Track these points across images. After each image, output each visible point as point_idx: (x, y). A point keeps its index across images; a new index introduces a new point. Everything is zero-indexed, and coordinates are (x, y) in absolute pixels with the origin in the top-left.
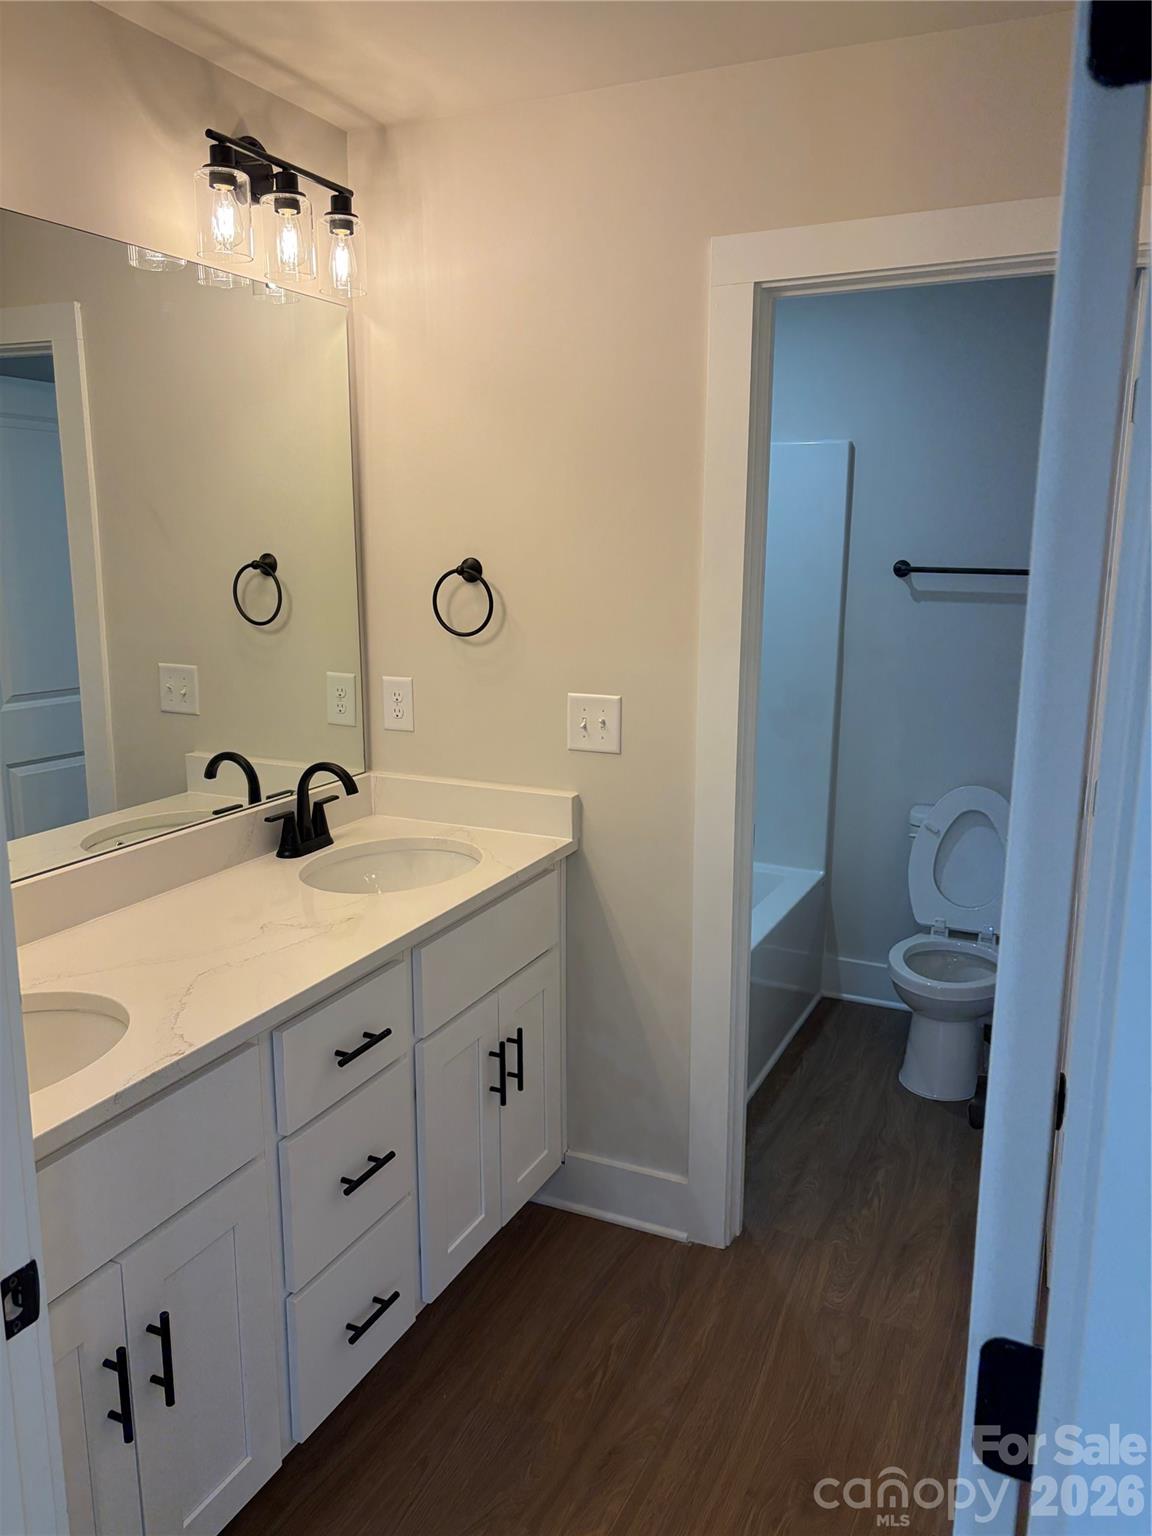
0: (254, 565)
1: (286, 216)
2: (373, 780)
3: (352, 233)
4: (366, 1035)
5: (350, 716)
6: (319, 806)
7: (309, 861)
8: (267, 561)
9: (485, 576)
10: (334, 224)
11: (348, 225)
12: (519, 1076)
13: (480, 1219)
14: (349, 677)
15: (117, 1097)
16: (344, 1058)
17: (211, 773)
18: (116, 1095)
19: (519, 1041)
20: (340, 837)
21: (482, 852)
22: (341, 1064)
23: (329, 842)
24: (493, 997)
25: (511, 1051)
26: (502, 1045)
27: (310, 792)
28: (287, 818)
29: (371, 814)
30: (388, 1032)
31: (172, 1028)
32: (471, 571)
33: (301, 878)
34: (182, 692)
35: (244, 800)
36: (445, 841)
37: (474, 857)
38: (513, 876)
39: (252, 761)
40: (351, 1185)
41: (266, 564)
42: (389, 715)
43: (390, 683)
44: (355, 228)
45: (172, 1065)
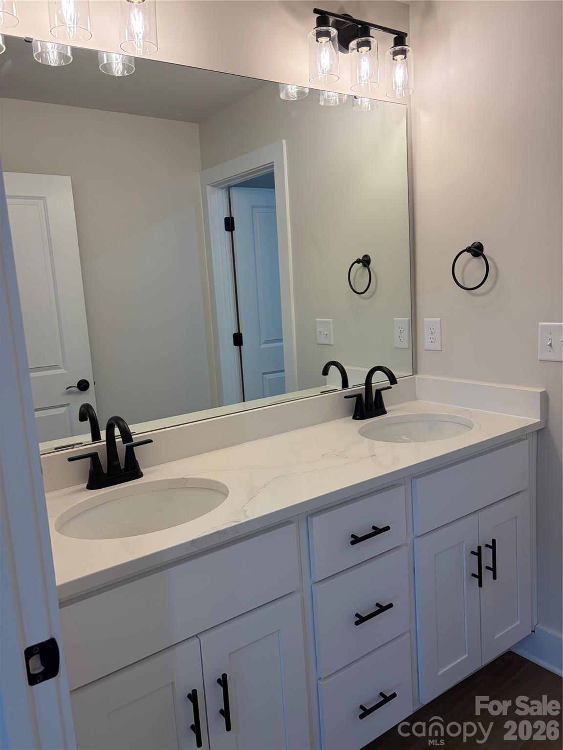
0: (358, 261)
1: (363, 53)
2: (417, 379)
3: (405, 57)
4: (374, 528)
5: (406, 344)
6: (379, 392)
7: (367, 423)
8: (365, 259)
9: (485, 252)
10: (395, 54)
11: (404, 52)
12: (494, 570)
13: (464, 657)
14: (406, 319)
15: (193, 542)
16: (356, 540)
17: (325, 372)
18: (193, 541)
19: (493, 547)
20: (390, 411)
21: (474, 423)
22: (353, 543)
23: (384, 412)
24: (475, 516)
25: (487, 554)
26: (479, 548)
27: (372, 385)
28: (359, 397)
29: (416, 400)
30: (388, 528)
31: (244, 506)
32: (477, 250)
33: (359, 432)
34: (326, 333)
35: (340, 387)
36: (454, 417)
37: (469, 427)
38: (491, 439)
39: (345, 367)
40: (361, 620)
41: (364, 260)
42: (427, 341)
43: (428, 322)
44: (408, 54)
45: (232, 527)
